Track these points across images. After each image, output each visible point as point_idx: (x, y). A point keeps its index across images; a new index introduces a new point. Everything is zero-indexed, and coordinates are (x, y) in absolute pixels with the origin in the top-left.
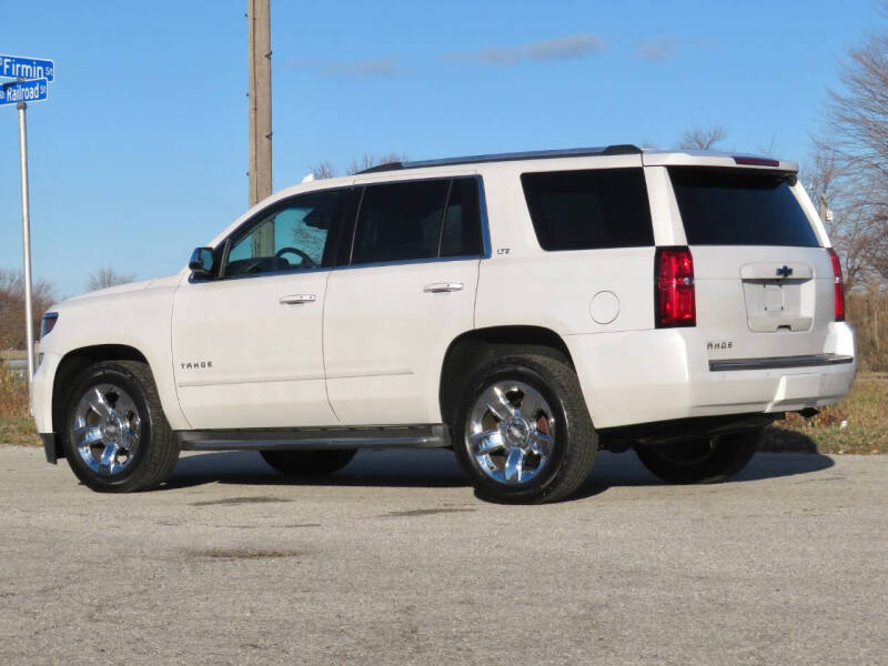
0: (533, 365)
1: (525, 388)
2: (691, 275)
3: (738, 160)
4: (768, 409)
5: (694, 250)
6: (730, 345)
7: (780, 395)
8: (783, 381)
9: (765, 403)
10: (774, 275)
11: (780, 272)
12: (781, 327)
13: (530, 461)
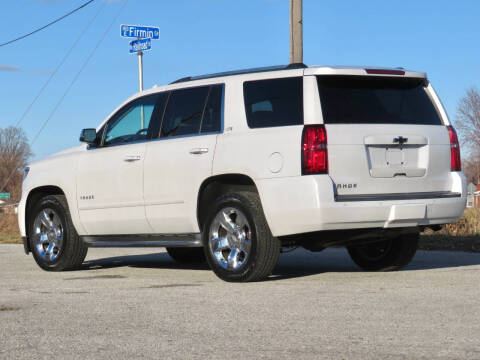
0: (241, 198)
1: (238, 212)
2: (325, 142)
3: (368, 71)
4: (386, 225)
5: (327, 126)
6: (355, 186)
7: (392, 217)
8: (393, 207)
9: (384, 221)
10: (391, 142)
11: (396, 140)
12: (396, 175)
13: (241, 256)
